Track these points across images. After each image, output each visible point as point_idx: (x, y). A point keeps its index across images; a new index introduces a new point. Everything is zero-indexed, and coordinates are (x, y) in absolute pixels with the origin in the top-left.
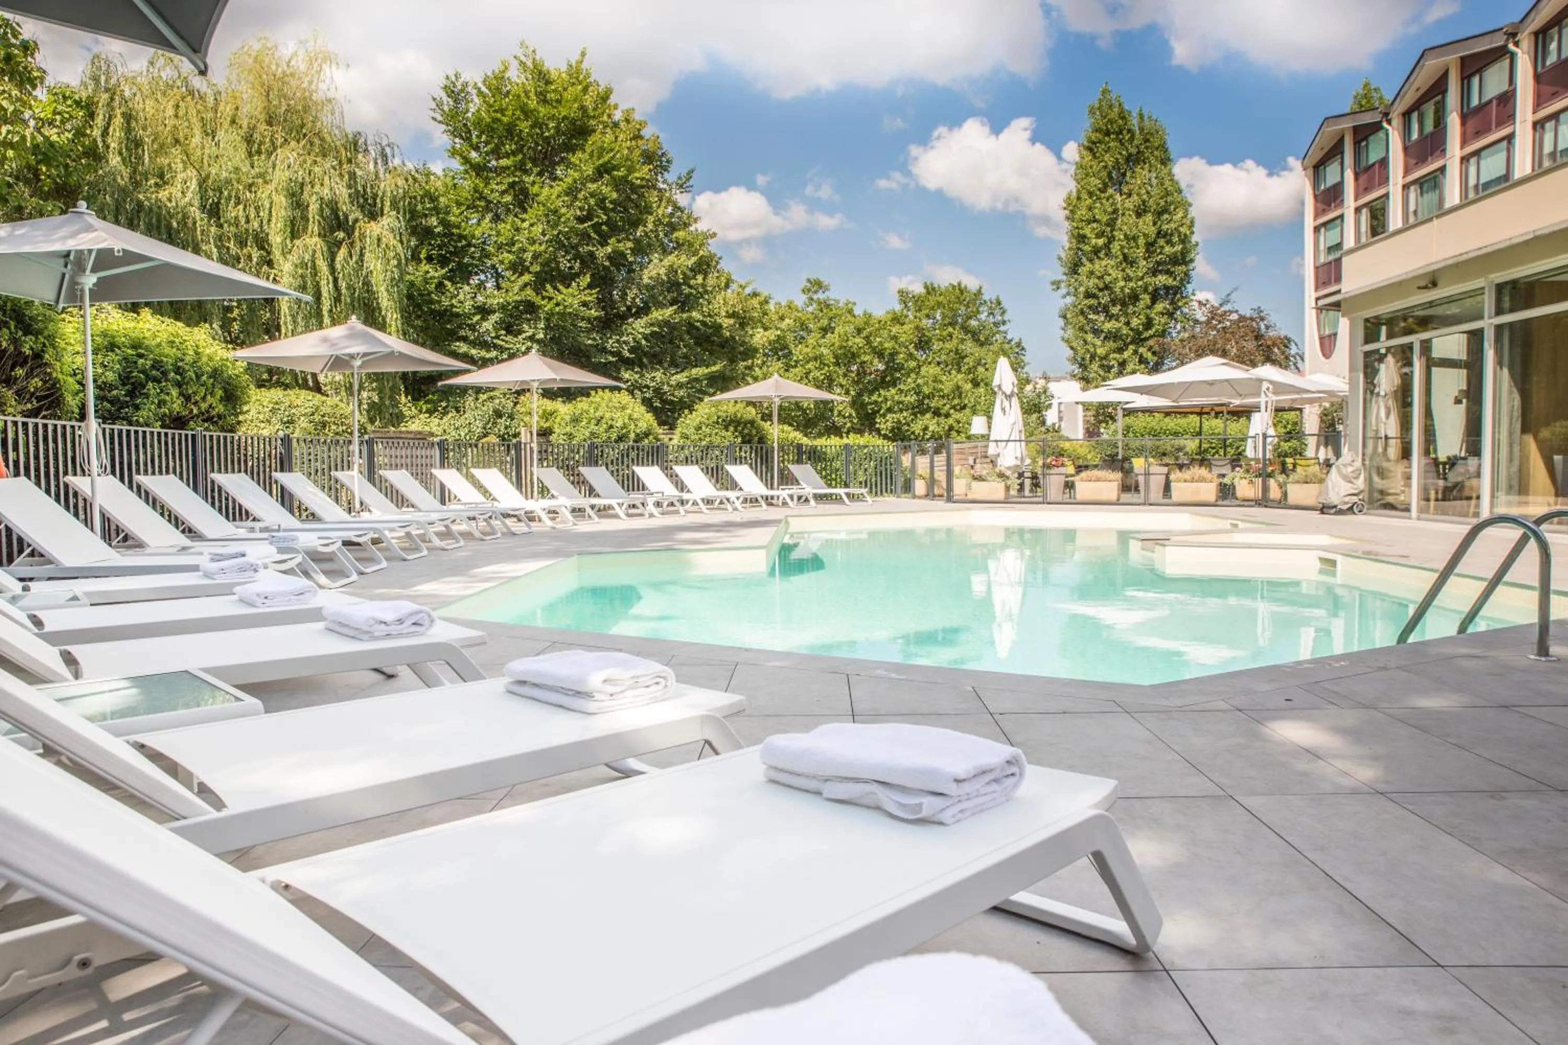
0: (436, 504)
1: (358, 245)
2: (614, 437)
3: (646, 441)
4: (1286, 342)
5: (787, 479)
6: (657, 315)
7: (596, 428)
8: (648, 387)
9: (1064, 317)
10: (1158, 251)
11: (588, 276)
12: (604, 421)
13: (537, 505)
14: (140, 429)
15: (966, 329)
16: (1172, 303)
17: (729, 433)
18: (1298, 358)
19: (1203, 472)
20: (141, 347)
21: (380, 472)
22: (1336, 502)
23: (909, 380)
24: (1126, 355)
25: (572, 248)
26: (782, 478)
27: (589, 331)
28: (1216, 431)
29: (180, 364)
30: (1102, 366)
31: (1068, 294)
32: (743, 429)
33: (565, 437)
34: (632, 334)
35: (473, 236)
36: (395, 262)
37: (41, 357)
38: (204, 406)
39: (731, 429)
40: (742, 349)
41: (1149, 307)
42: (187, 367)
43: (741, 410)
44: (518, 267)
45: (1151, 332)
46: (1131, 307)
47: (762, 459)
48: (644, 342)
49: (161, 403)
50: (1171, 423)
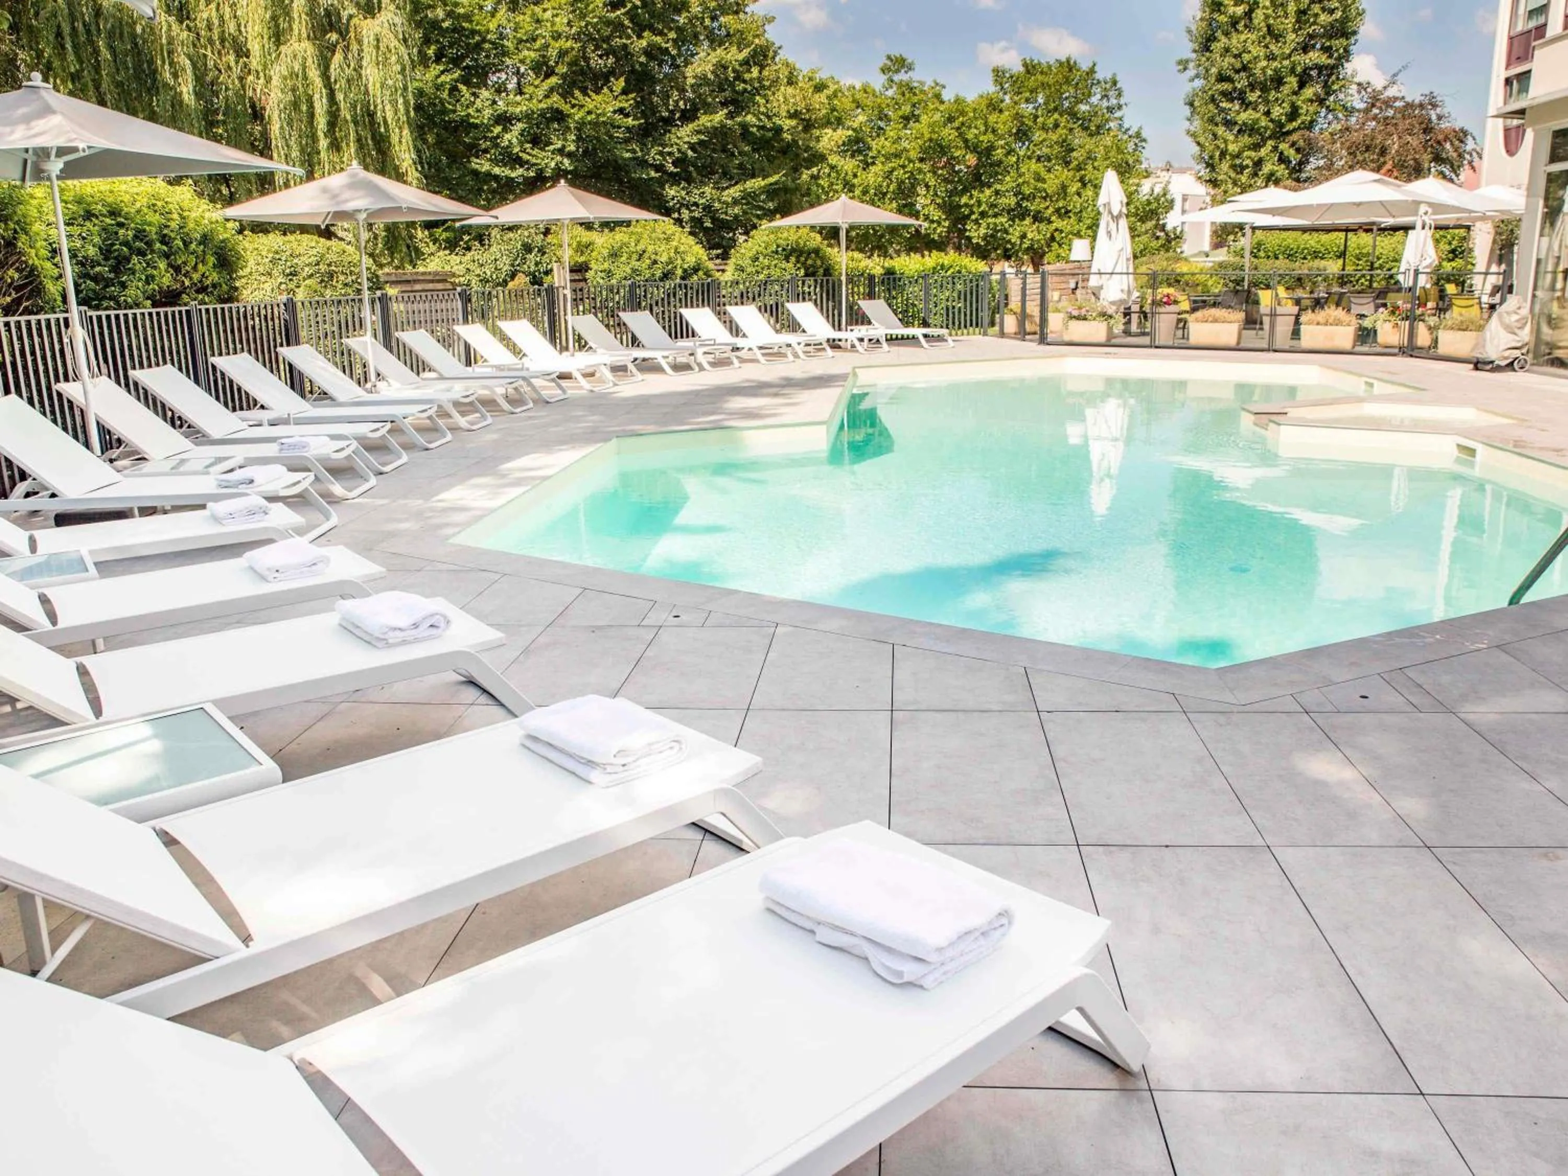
0: (459, 368)
1: (355, 47)
2: (658, 274)
3: (695, 278)
4: (1461, 135)
5: (858, 318)
6: (705, 120)
7: (638, 263)
8: (696, 204)
9: (1191, 104)
10: (1312, 20)
11: (622, 79)
12: (646, 255)
13: (574, 362)
14: (130, 312)
15: (1073, 114)
16: (1326, 86)
17: (791, 265)
18: (1474, 154)
19: (1339, 313)
20: (120, 215)
21: (396, 334)
22: (1493, 358)
23: (1008, 179)
24: (1263, 152)
25: (604, 41)
26: (851, 315)
27: (627, 141)
28: (1364, 251)
29: (165, 231)
30: (1233, 167)
31: (1197, 76)
32: (806, 260)
33: (603, 275)
34: (677, 144)
35: (488, 31)
36: (399, 68)
37: (15, 246)
38: (196, 277)
39: (793, 259)
40: (806, 155)
41: (1295, 93)
42: (173, 235)
43: (805, 237)
44: (543, 68)
45: (1295, 124)
46: (1273, 92)
47: (828, 295)
48: (690, 153)
49: (149, 279)
50: (1312, 241)
